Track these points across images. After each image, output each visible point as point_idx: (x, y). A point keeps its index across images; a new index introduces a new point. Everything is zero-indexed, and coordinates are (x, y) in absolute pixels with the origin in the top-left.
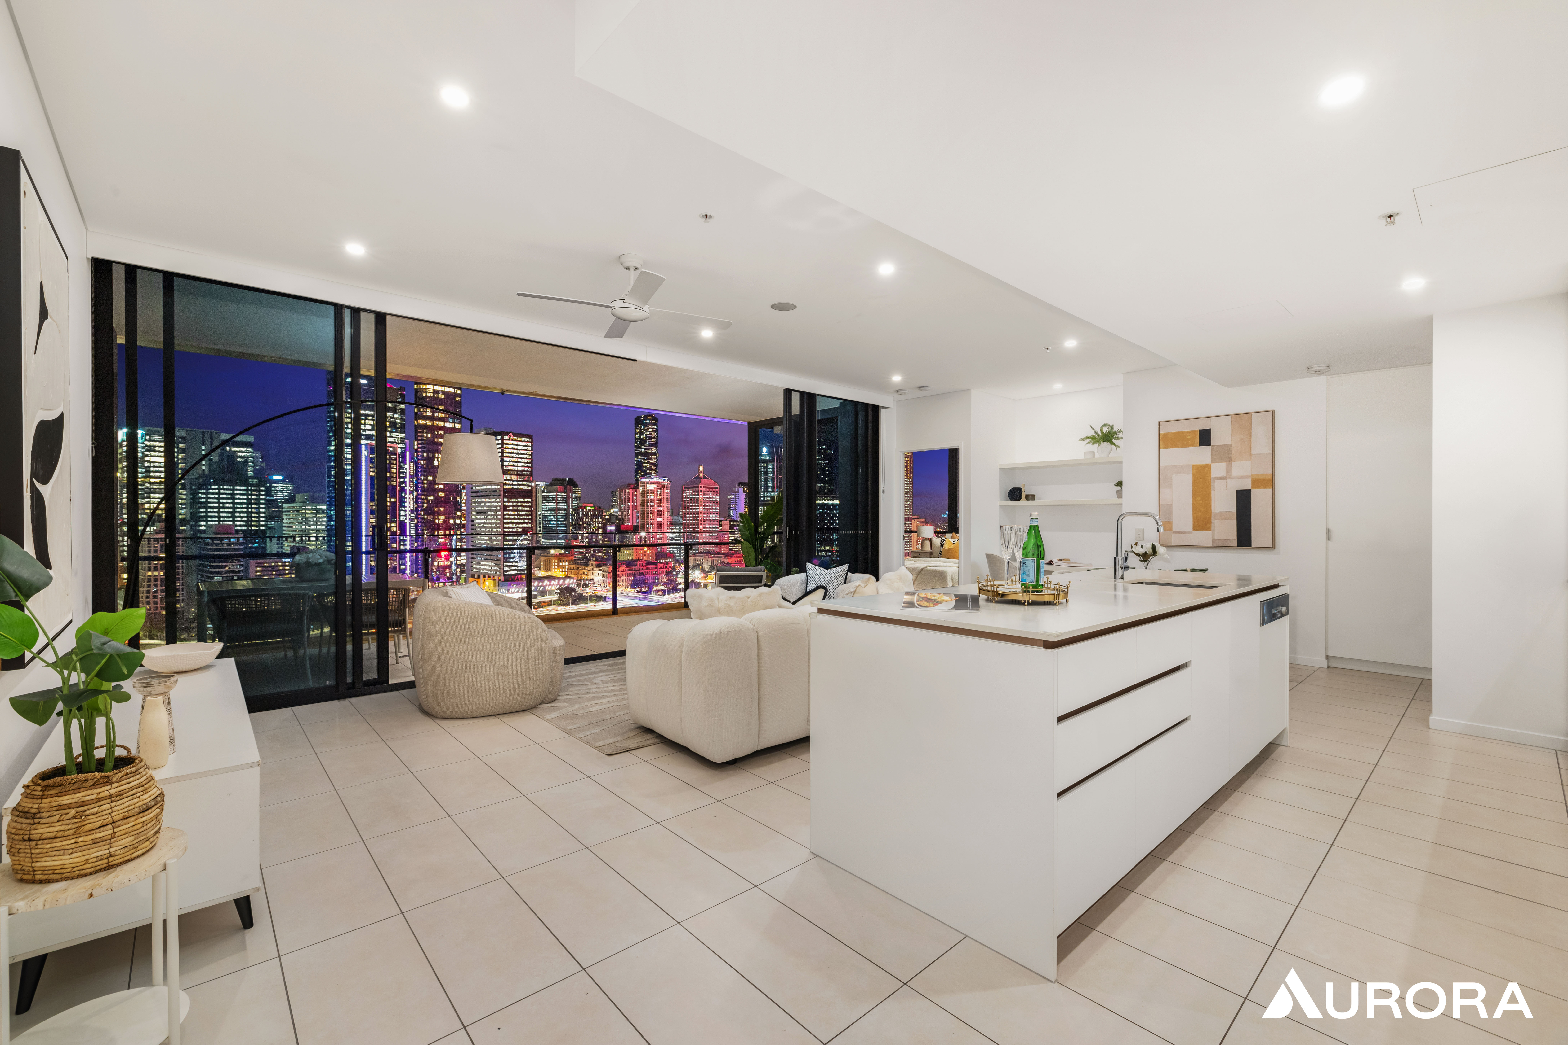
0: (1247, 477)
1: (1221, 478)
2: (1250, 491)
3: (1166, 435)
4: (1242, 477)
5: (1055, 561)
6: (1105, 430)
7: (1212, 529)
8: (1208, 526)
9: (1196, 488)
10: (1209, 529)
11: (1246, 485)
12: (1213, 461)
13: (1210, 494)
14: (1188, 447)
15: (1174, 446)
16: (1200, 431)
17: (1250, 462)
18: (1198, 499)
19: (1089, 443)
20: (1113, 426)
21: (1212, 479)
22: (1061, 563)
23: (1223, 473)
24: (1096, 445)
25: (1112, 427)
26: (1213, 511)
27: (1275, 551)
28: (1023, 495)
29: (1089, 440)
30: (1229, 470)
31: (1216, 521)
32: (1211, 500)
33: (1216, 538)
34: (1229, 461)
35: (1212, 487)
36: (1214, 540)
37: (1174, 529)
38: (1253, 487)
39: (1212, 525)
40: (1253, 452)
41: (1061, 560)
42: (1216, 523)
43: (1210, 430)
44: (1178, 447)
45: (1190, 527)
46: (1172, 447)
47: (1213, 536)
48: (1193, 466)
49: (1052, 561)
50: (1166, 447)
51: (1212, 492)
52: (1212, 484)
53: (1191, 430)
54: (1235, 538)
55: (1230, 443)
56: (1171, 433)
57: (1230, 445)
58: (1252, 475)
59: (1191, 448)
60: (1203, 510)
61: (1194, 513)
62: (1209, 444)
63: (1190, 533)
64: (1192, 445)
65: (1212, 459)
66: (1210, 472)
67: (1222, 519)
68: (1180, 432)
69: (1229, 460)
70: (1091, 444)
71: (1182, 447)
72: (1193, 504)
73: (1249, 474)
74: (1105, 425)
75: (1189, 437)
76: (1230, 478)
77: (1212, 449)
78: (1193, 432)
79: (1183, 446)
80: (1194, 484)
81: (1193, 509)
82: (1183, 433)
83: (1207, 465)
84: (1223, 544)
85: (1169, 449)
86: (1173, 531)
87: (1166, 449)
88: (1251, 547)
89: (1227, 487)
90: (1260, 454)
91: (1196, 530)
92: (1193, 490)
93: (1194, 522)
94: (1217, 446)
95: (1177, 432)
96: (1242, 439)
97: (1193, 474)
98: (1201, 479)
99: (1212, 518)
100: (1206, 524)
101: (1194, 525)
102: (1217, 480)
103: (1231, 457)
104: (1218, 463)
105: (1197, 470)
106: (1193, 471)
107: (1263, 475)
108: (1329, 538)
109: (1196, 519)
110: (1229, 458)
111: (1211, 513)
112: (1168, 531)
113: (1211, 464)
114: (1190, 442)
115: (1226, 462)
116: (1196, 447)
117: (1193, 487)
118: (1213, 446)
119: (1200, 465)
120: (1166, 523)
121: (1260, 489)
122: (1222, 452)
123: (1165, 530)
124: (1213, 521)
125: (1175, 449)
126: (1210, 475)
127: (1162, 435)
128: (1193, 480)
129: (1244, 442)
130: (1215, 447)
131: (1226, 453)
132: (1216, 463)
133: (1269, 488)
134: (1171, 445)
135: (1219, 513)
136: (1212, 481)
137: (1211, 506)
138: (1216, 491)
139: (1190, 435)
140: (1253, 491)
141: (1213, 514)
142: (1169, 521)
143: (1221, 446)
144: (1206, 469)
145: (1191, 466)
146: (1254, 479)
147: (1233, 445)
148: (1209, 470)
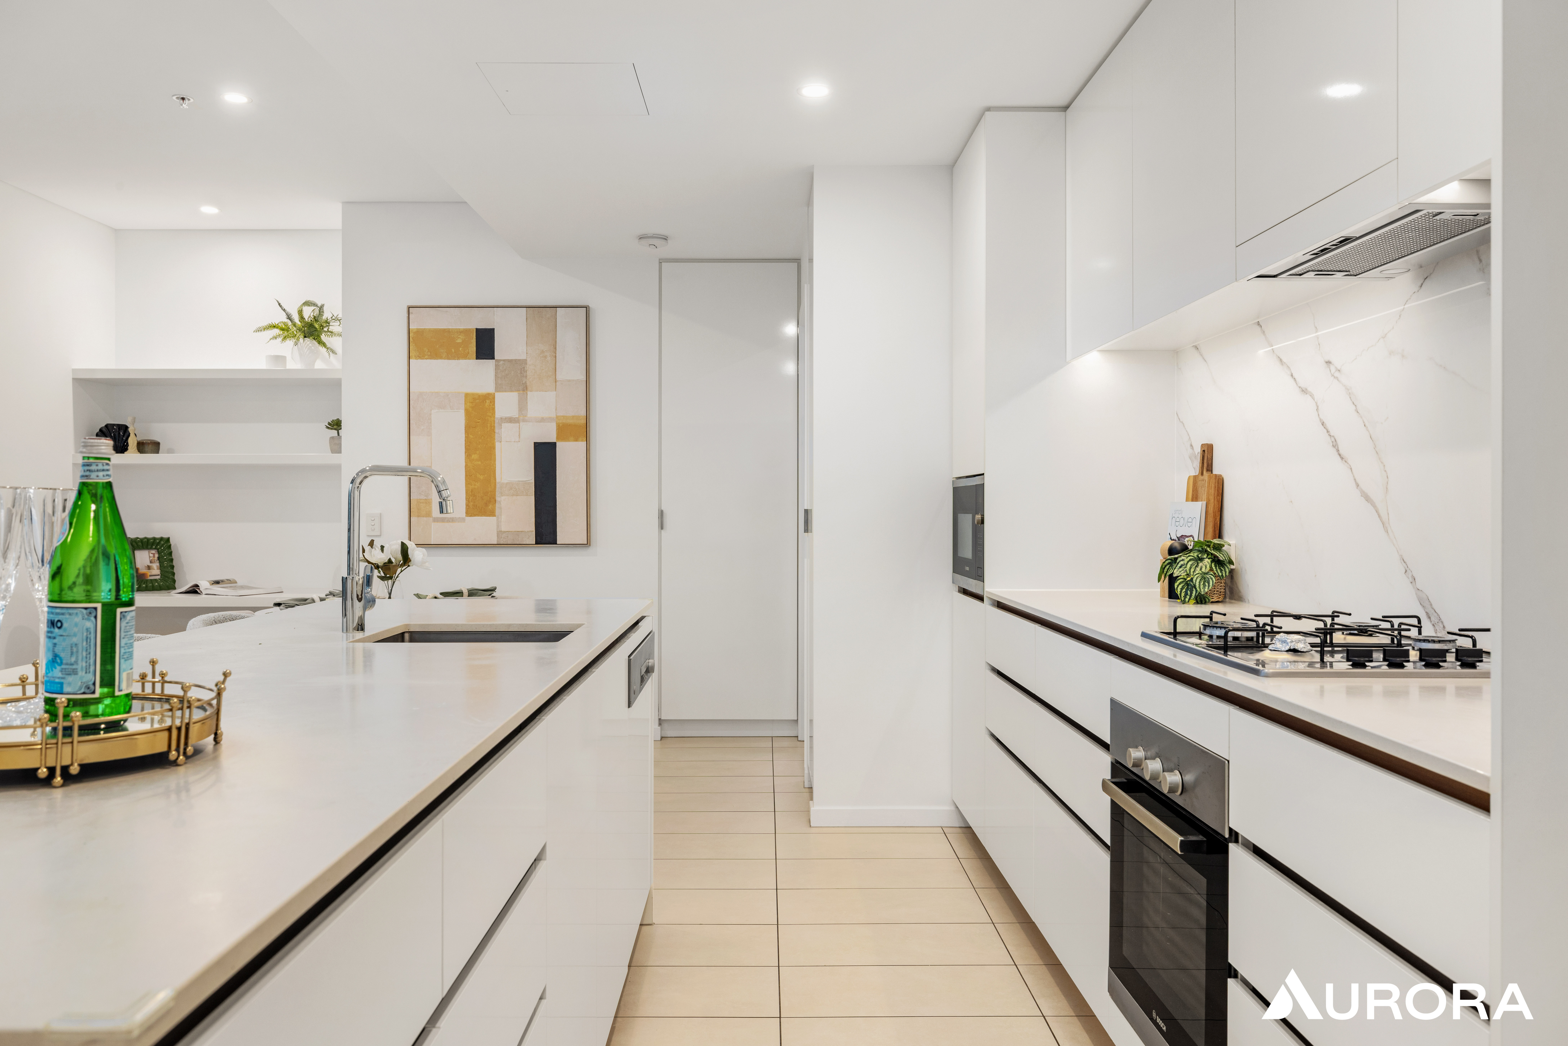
0: (550, 420)
1: (510, 420)
2: (554, 445)
3: (420, 332)
4: (542, 420)
5: (204, 585)
6: (308, 313)
7: (497, 514)
8: (490, 507)
9: (471, 436)
10: (492, 514)
11: (549, 435)
12: (499, 388)
13: (494, 448)
14: (458, 359)
15: (435, 355)
16: (477, 330)
17: (555, 392)
18: (474, 456)
19: (275, 338)
20: (323, 306)
21: (497, 421)
22: (217, 589)
23: (514, 413)
24: (290, 343)
25: (321, 308)
26: (498, 480)
27: (590, 550)
28: (132, 442)
29: (276, 331)
30: (522, 405)
31: (503, 498)
32: (495, 460)
33: (503, 529)
34: (524, 391)
35: (496, 436)
36: (500, 533)
37: (435, 514)
38: (558, 438)
39: (497, 505)
40: (559, 377)
41: (217, 582)
42: (503, 501)
43: (493, 330)
44: (441, 358)
45: (462, 510)
46: (432, 357)
47: (498, 526)
48: (467, 395)
49: (197, 586)
50: (421, 356)
51: (497, 445)
52: (497, 431)
53: (462, 327)
54: (532, 528)
55: (523, 357)
56: (430, 330)
57: (524, 362)
58: (557, 417)
59: (463, 362)
60: (482, 477)
61: (467, 483)
62: (493, 358)
63: (462, 520)
64: (465, 357)
65: (496, 384)
66: (494, 409)
67: (513, 495)
68: (444, 330)
69: (524, 389)
70: (280, 339)
71: (449, 359)
72: (466, 466)
73: (553, 415)
74: (307, 303)
75: (459, 341)
76: (524, 421)
77: (497, 367)
78: (466, 332)
79: (450, 356)
80: (468, 428)
81: (466, 476)
82: (448, 331)
83: (489, 394)
84: (513, 540)
85: (425, 360)
86: (433, 516)
87: (419, 361)
88: (556, 544)
89: (519, 437)
90: (569, 381)
91: (471, 516)
92: (465, 441)
93: (467, 499)
94: (504, 360)
95: (440, 330)
96: (543, 352)
97: (466, 411)
98: (479, 421)
99: (497, 493)
100: (486, 504)
101: (467, 505)
102: (505, 422)
103: (526, 383)
104: (505, 391)
105: (472, 403)
106: (465, 404)
107: (573, 417)
108: (662, 526)
109: (470, 494)
110: (523, 384)
111: (495, 483)
112: (425, 518)
113: (494, 393)
114: (460, 349)
115: (518, 391)
116: (471, 361)
117: (466, 435)
118: (498, 361)
119: (477, 394)
120: (421, 503)
121: (569, 441)
122: (513, 372)
123: (418, 516)
124: (498, 499)
125: (436, 360)
126: (494, 413)
127: (414, 332)
128: (466, 422)
129: (545, 357)
130: (501, 362)
131: (519, 375)
132: (503, 391)
133: (582, 441)
134: (429, 354)
135: (507, 483)
136: (496, 425)
137: (495, 470)
138: (502, 443)
139: (460, 337)
140: (559, 446)
141: (498, 486)
142: (426, 498)
143: (510, 361)
144: (488, 401)
145: (464, 395)
146: (561, 425)
147: (529, 362)
148: (491, 405)
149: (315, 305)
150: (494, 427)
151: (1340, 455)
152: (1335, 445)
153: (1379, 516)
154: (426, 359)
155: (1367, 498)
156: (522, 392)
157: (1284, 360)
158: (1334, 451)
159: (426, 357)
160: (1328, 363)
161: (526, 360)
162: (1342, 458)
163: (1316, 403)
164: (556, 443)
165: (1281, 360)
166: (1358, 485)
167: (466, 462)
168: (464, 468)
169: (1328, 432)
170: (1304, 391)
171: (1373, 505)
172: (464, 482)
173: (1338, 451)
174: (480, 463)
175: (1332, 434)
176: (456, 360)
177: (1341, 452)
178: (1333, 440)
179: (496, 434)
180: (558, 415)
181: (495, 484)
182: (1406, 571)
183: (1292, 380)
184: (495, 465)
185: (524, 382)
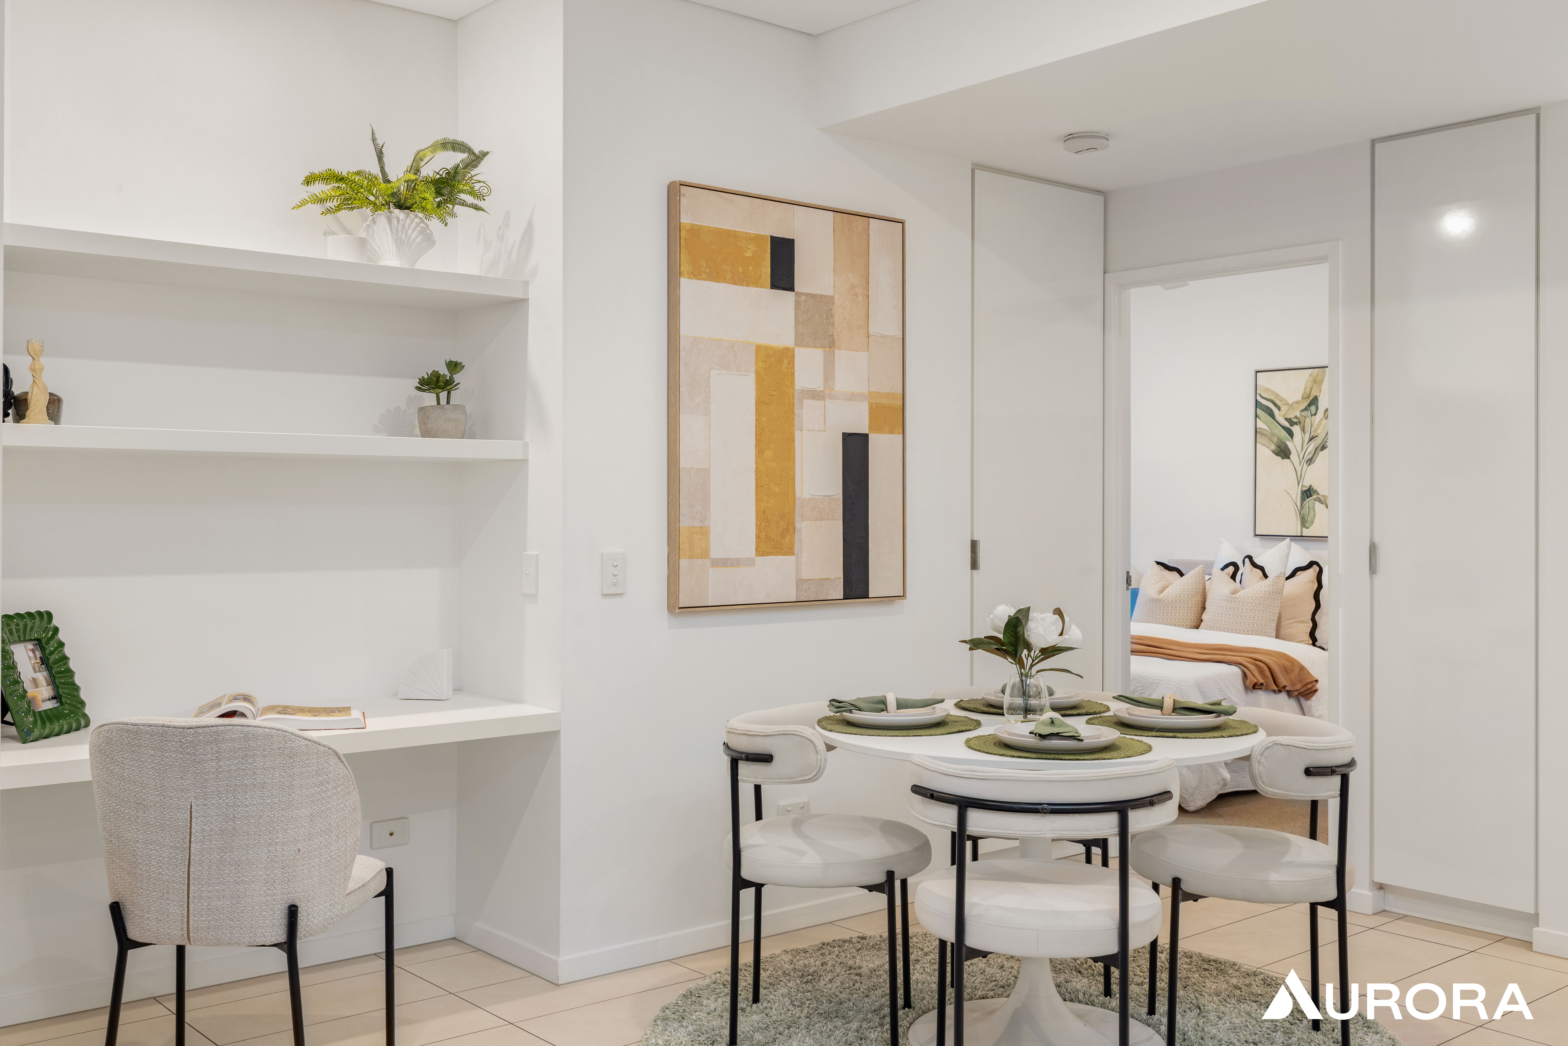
0: (861, 397)
1: (814, 395)
2: (865, 437)
3: (685, 231)
4: (853, 397)
6: (433, 163)
7: (796, 550)
8: (787, 538)
9: (764, 419)
10: (790, 552)
11: (860, 422)
12: (800, 341)
13: (793, 441)
14: (747, 285)
15: (716, 274)
16: (773, 238)
17: (867, 353)
18: (768, 454)
21: (796, 395)
23: (818, 382)
25: (472, 159)
26: (797, 495)
27: (906, 605)
30: (829, 371)
31: (804, 523)
32: (794, 460)
33: (804, 577)
34: (830, 347)
35: (796, 420)
36: (800, 582)
37: (716, 553)
38: (870, 428)
39: (796, 536)
40: (873, 330)
42: (804, 529)
43: (793, 241)
44: (724, 281)
45: (747, 546)
46: (709, 277)
47: (798, 571)
48: (759, 348)
50: (697, 274)
51: (797, 434)
52: (796, 411)
53: (753, 232)
54: (840, 574)
55: (829, 292)
56: (709, 230)
57: (830, 300)
58: (870, 393)
59: (753, 290)
60: (777, 489)
61: (758, 500)
62: (793, 289)
63: (750, 562)
64: (756, 282)
65: (796, 333)
66: (793, 374)
67: (816, 519)
68: (728, 233)
69: (830, 344)
70: (330, 205)
71: (734, 283)
72: (757, 469)
73: (866, 390)
75: (749, 254)
76: (831, 397)
77: (798, 305)
78: (758, 239)
79: (736, 280)
80: (762, 405)
81: (757, 486)
82: (734, 235)
83: (787, 349)
84: (816, 593)
85: (702, 281)
86: (712, 558)
87: (694, 281)
88: (868, 598)
89: (825, 424)
90: (883, 336)
91: (763, 555)
92: (756, 427)
93: (758, 527)
94: (806, 295)
95: (724, 231)
96: (853, 287)
97: (758, 374)
98: (774, 393)
99: (796, 516)
100: (783, 536)
101: (758, 537)
102: (807, 398)
103: (833, 335)
104: (808, 346)
105: (765, 362)
106: (756, 362)
107: (888, 394)
108: (974, 565)
109: (762, 517)
110: (829, 336)
111: (795, 498)
112: (700, 561)
113: (794, 348)
114: (750, 268)
115: (824, 347)
116: (764, 290)
117: (758, 417)
118: (799, 295)
119: (772, 348)
120: (694, 533)
121: (884, 433)
122: (817, 315)
123: (691, 557)
124: (798, 525)
125: (716, 283)
126: (793, 382)
127: (687, 230)
128: (757, 394)
129: (856, 295)
130: (803, 297)
131: (825, 321)
132: (804, 346)
133: (898, 433)
134: (708, 270)
135: (809, 499)
136: (796, 401)
137: (794, 477)
138: (803, 431)
139: (750, 247)
140: (873, 439)
141: (798, 502)
142: (701, 524)
143: (814, 296)
144: (785, 361)
145: (754, 348)
146: (874, 406)
147: (837, 301)
148: (790, 367)
149: (470, 151)
150: (793, 404)
154: (704, 279)
156: (828, 349)
159: (704, 276)
161: (833, 297)
164: (868, 435)
167: (756, 463)
168: (754, 473)
172: (755, 497)
174: (774, 464)
176: (745, 287)
179: (795, 417)
180: (871, 390)
181: (795, 501)
184: (795, 469)
185: (830, 334)
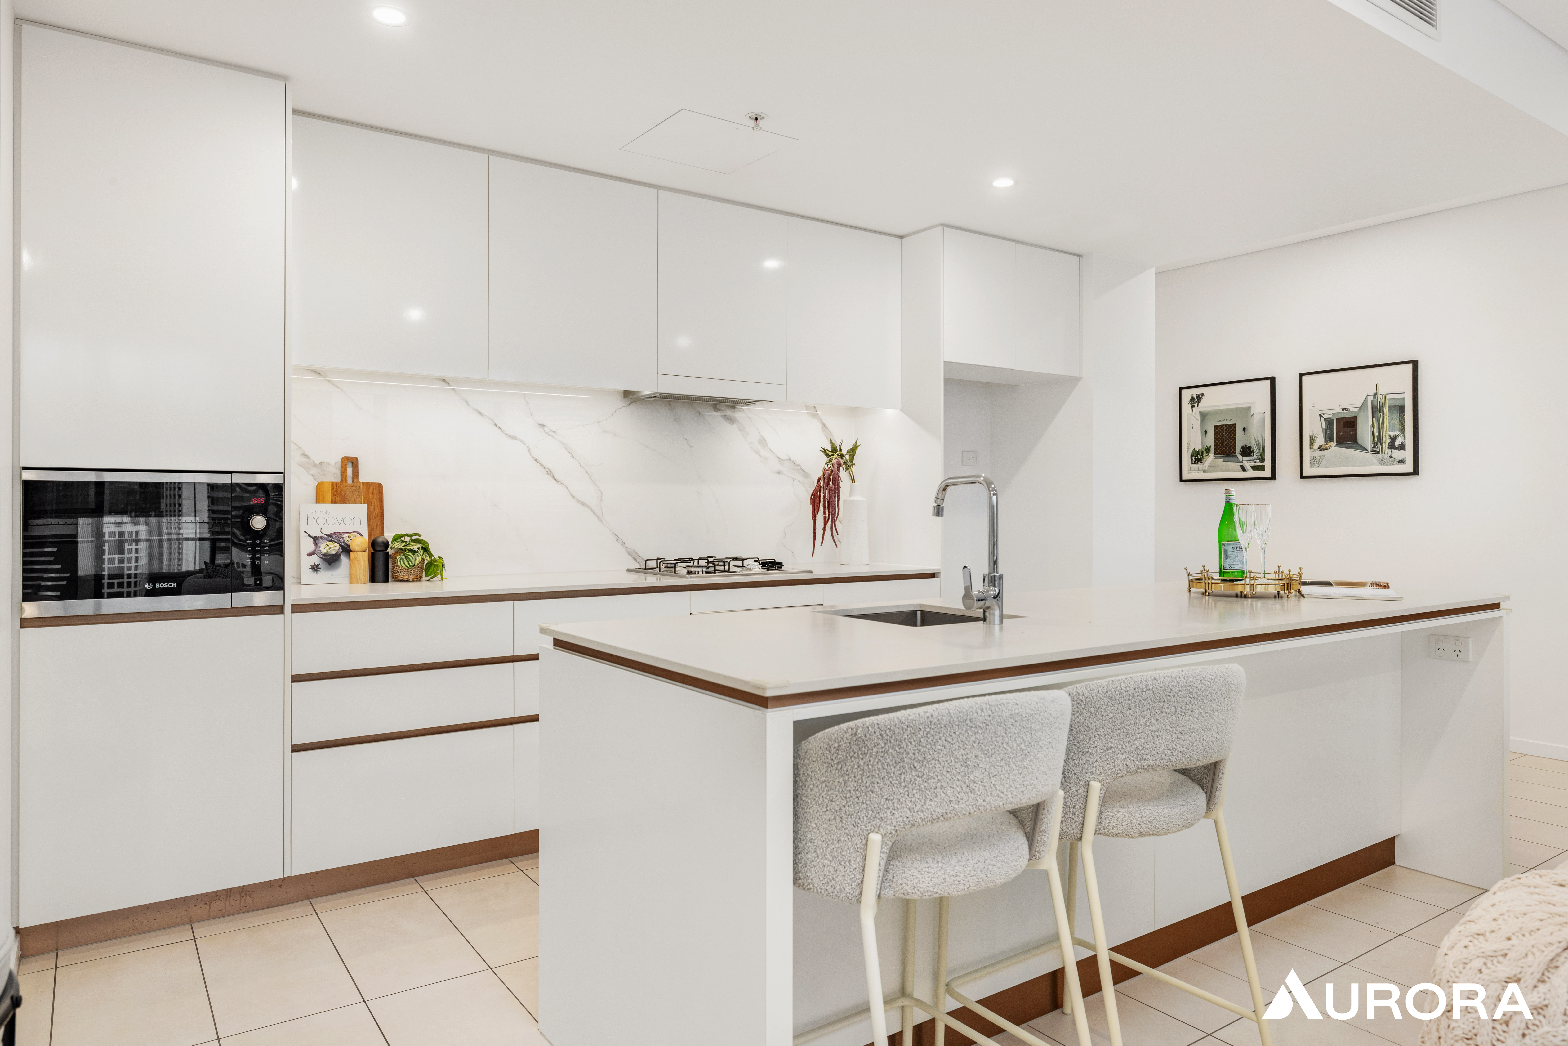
151: (555, 479)
152: (550, 473)
153: (594, 513)
155: (583, 504)
157: (483, 412)
158: (549, 477)
160: (542, 426)
162: (558, 481)
163: (528, 447)
165: (480, 413)
166: (574, 497)
169: (541, 465)
170: (513, 438)
171: (590, 508)
173: (553, 477)
175: (546, 466)
177: (556, 477)
178: (547, 470)
182: (617, 540)
183: (497, 429)
